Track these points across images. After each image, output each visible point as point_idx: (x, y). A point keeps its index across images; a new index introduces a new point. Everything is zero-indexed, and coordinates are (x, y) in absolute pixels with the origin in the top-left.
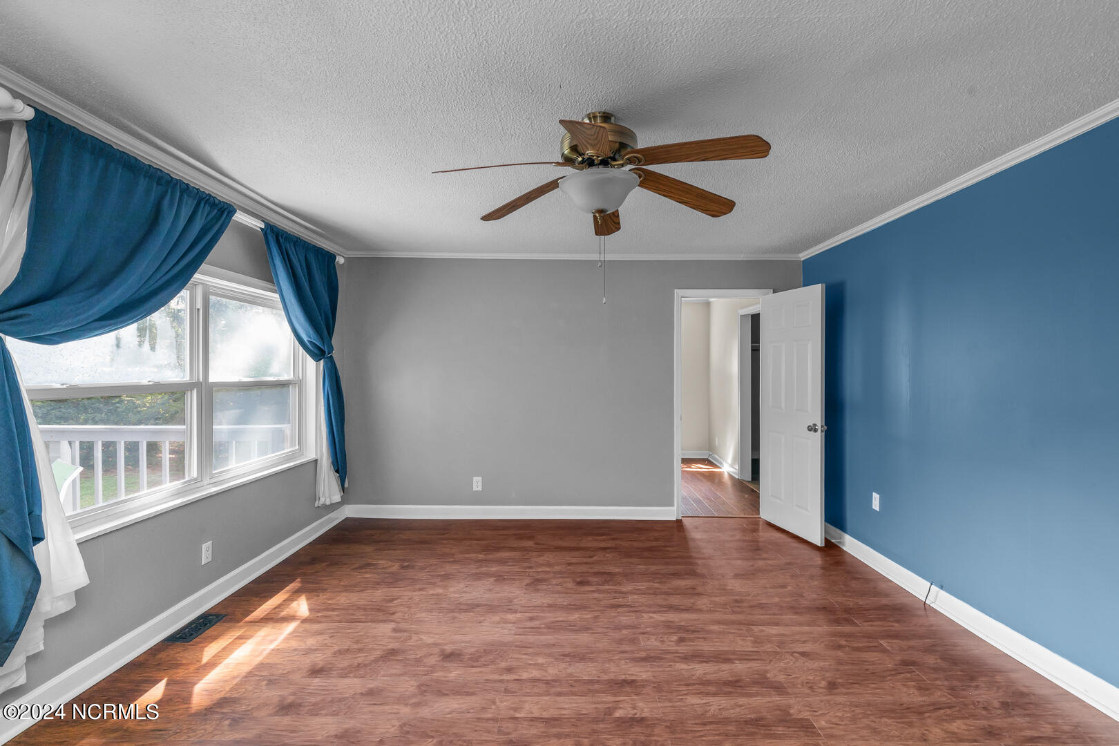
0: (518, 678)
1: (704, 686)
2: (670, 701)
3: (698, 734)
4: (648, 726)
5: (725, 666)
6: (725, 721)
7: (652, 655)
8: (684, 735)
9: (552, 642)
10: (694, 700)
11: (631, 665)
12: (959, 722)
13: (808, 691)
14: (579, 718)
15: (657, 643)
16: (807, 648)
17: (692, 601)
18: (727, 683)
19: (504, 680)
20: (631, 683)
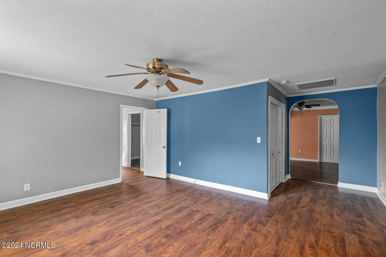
0: (126, 235)
1: (173, 213)
2: (171, 219)
3: (183, 221)
4: (172, 225)
5: (174, 208)
6: (185, 217)
7: (156, 214)
8: (181, 223)
9: (125, 223)
10: (175, 217)
11: (153, 218)
12: (215, 199)
13: (192, 205)
14: (156, 233)
15: (154, 211)
16: (184, 198)
17: (150, 199)
18: (177, 211)
19: (123, 238)
20: (158, 220)
